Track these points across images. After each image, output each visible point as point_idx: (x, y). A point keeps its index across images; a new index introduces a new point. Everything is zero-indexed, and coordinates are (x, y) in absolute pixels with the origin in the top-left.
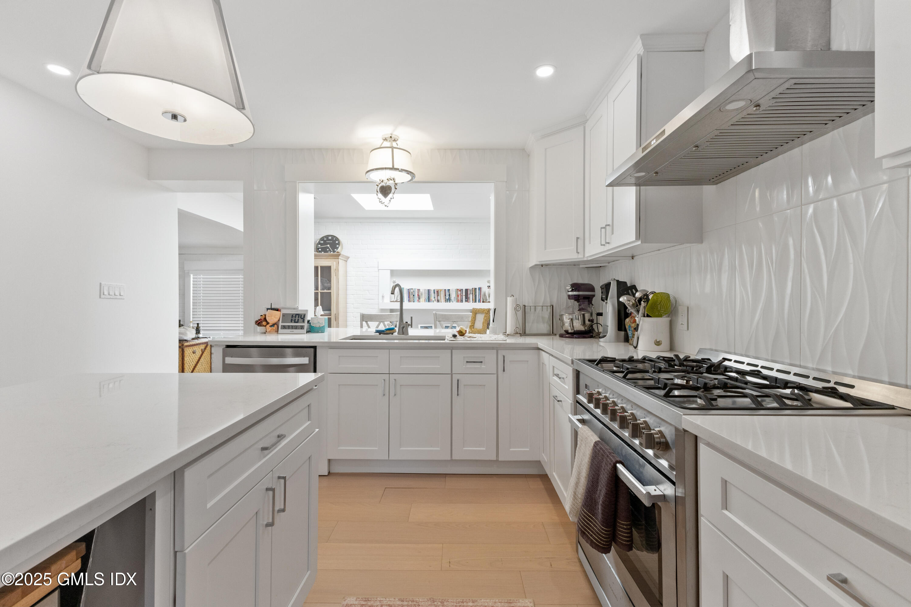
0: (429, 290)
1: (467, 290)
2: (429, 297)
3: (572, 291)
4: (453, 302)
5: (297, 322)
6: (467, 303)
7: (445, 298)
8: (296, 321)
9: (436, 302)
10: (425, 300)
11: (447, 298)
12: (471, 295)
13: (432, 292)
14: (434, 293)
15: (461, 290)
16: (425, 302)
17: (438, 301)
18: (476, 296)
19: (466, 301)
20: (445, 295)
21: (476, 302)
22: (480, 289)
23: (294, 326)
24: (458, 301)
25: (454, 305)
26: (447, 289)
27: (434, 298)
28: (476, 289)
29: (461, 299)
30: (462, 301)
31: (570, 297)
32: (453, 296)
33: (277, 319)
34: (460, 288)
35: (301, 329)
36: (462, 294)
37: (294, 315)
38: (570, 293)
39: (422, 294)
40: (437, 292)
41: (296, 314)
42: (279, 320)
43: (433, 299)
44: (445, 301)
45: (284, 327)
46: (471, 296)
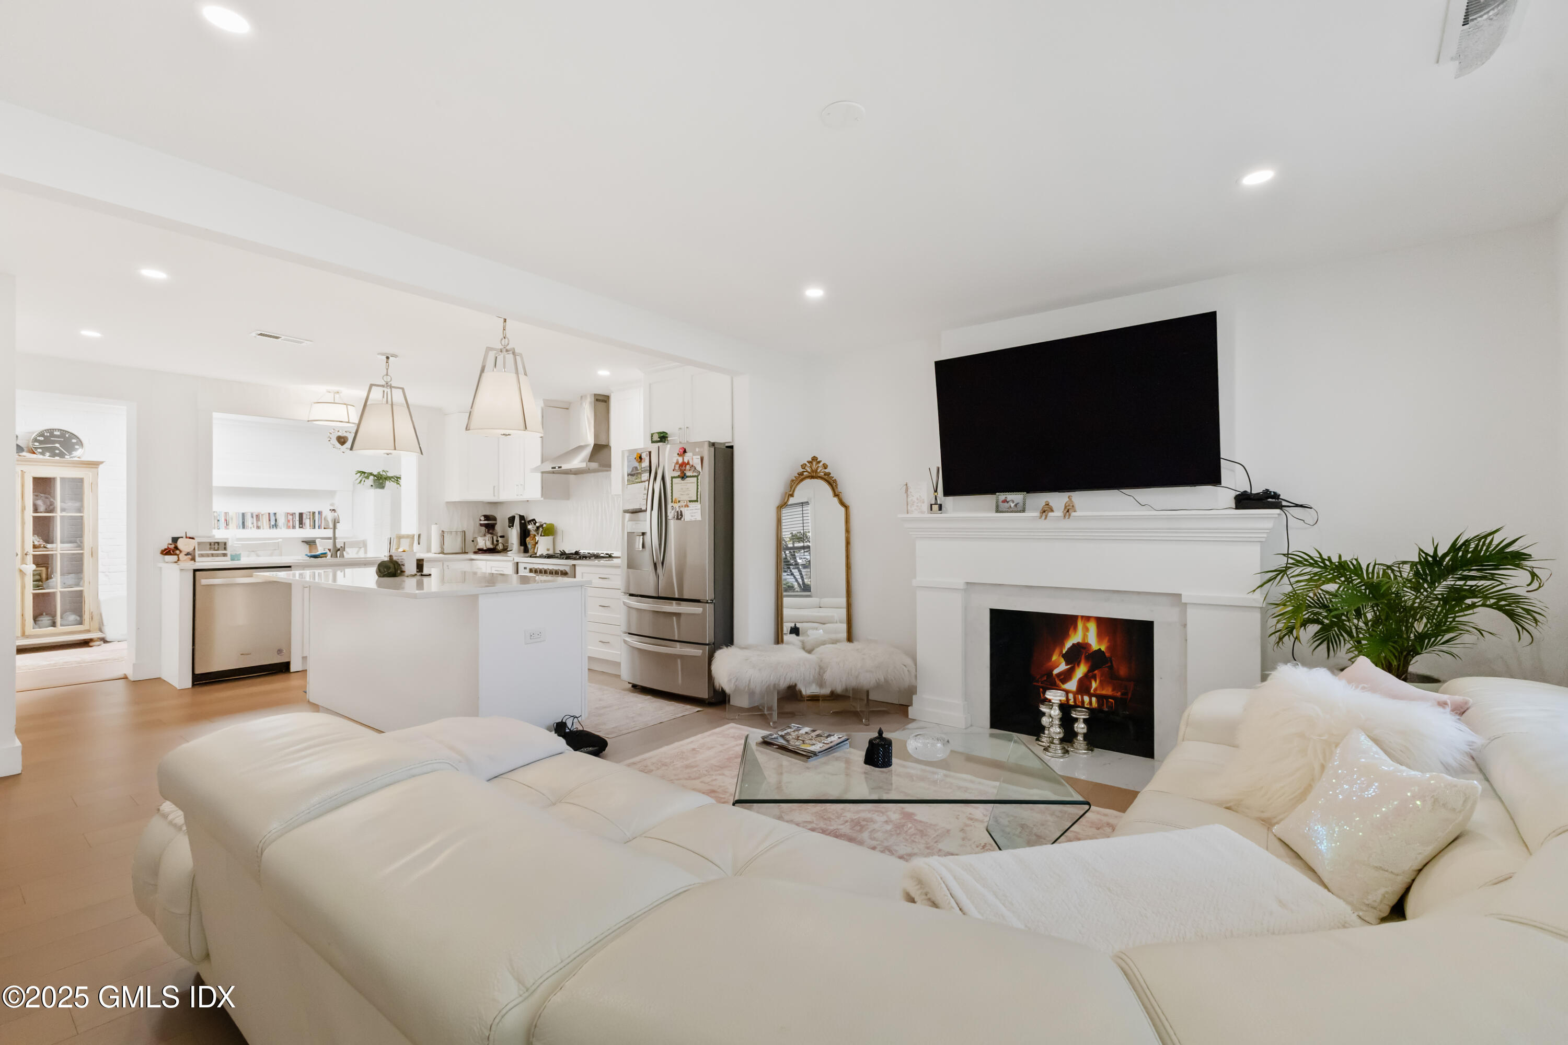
0: (243, 515)
1: (301, 515)
2: (243, 523)
3: (485, 520)
4: (281, 528)
5: (218, 550)
6: (301, 529)
7: (270, 524)
8: (216, 548)
9: (255, 529)
10: (237, 527)
11: (273, 523)
12: (308, 520)
13: (248, 518)
14: (252, 517)
15: (293, 514)
16: (237, 528)
17: (258, 527)
18: (315, 521)
19: (300, 527)
20: (270, 520)
21: (315, 528)
22: (320, 513)
23: (215, 554)
24: (288, 527)
25: (283, 533)
26: (272, 512)
27: (253, 523)
28: (314, 513)
29: (293, 525)
30: (294, 527)
31: (481, 525)
32: (281, 521)
33: (193, 548)
34: (291, 511)
35: (224, 556)
36: (294, 519)
37: (212, 544)
38: (482, 522)
39: (232, 519)
40: (257, 516)
41: (215, 543)
42: (194, 549)
43: (250, 525)
44: (270, 527)
45: (202, 556)
46: (307, 522)
